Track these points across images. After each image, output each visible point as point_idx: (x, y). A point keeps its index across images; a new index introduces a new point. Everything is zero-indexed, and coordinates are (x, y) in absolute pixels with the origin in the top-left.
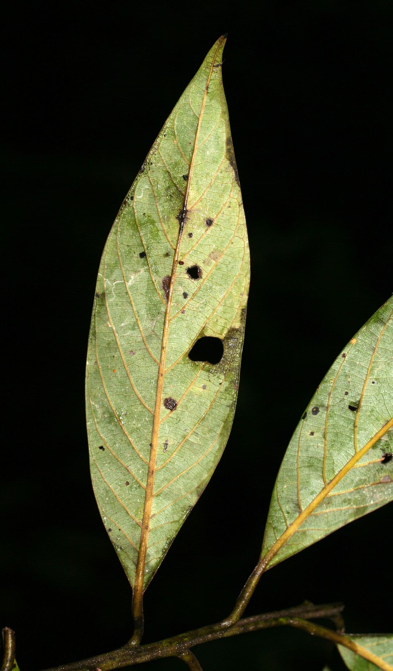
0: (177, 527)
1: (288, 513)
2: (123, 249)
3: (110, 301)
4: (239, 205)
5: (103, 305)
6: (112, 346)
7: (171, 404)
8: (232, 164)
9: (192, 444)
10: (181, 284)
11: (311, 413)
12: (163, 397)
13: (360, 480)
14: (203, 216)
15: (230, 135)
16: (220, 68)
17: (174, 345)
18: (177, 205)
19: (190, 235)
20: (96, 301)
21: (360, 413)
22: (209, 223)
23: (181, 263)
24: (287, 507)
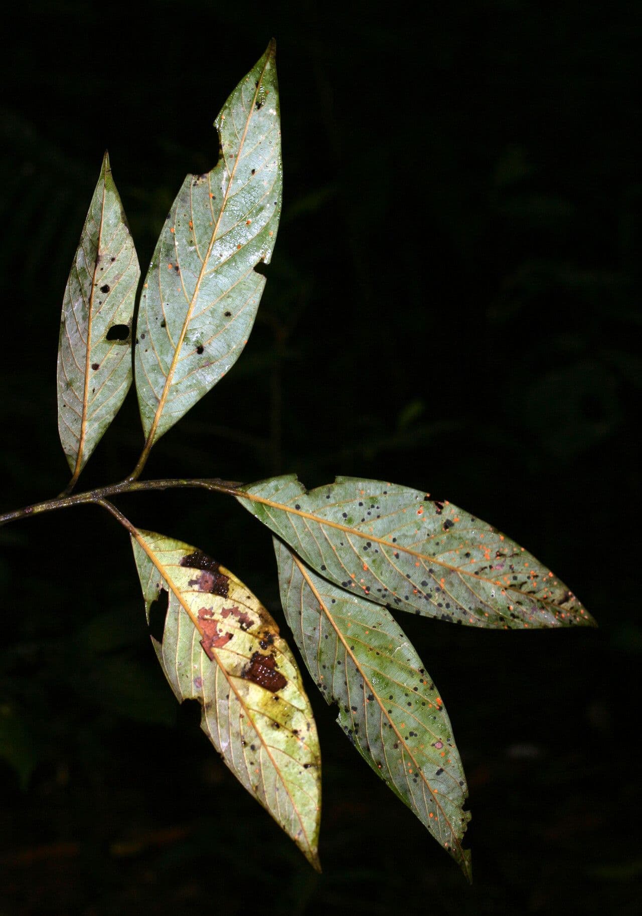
0: (100, 436)
1: (153, 405)
2: (72, 292)
3: (67, 323)
4: (133, 247)
5: (64, 327)
6: (68, 347)
7: (96, 367)
8: (126, 225)
9: (109, 387)
10: (98, 298)
11: (141, 339)
12: (90, 363)
13: (189, 369)
14: (109, 257)
15: (123, 209)
16: (110, 172)
17: (96, 333)
18: (94, 255)
19: (102, 269)
20: (61, 326)
21: (167, 326)
22: (113, 260)
23: (96, 285)
24: (151, 402)
